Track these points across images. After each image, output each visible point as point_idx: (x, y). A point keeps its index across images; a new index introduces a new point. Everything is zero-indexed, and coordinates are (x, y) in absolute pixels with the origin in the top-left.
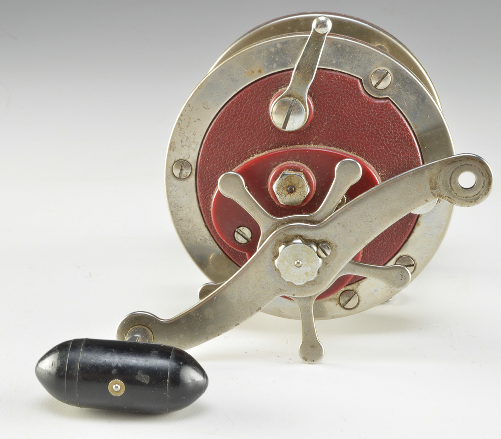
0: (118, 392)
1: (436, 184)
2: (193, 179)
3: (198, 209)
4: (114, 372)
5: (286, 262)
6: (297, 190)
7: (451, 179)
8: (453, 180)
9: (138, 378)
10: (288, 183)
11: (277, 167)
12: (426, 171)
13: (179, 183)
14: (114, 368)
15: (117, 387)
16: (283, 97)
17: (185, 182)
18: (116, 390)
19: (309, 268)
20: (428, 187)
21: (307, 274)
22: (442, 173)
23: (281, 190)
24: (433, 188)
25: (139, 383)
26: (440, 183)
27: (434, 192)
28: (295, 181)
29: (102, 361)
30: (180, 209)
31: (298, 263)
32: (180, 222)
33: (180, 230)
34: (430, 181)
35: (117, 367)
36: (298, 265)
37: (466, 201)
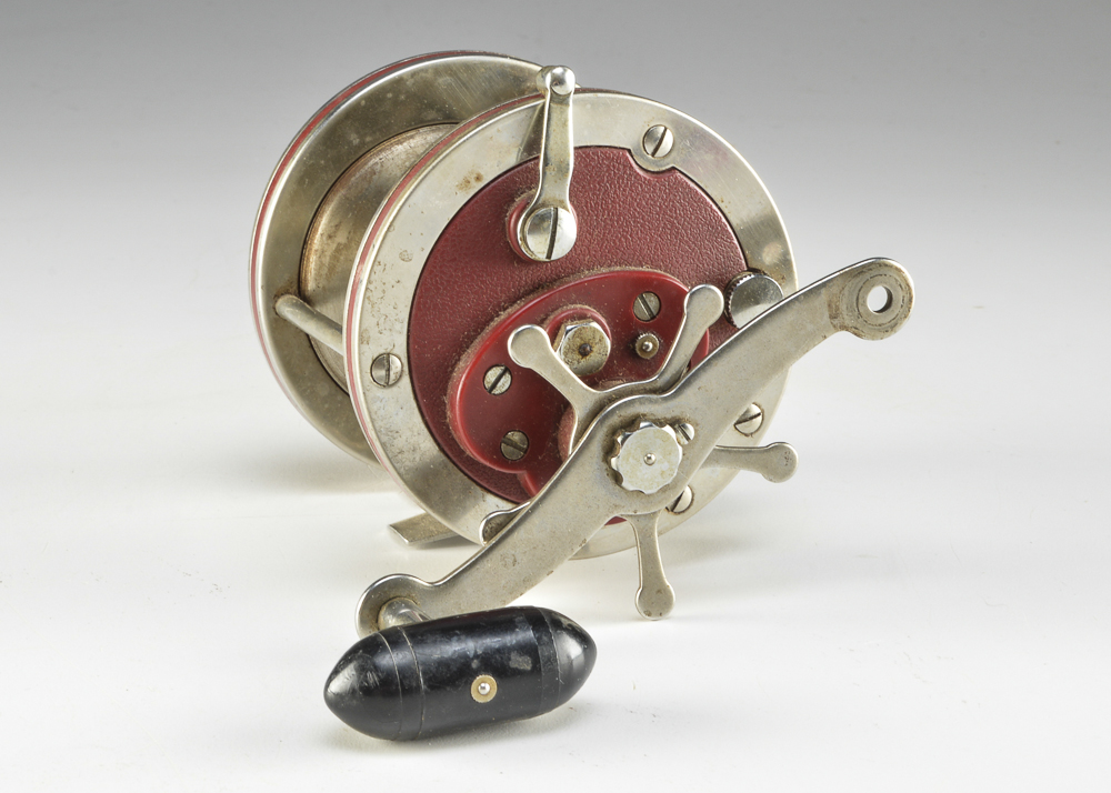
0: (487, 695)
1: (837, 308)
2: (406, 380)
3: (423, 426)
4: (475, 664)
5: (631, 460)
6: (594, 349)
7: (857, 299)
8: (860, 301)
9: (513, 664)
10: (578, 342)
11: (548, 322)
12: (823, 291)
13: (387, 393)
14: (473, 659)
15: (485, 688)
16: (532, 211)
17: (395, 389)
18: (482, 692)
19: (666, 464)
20: (827, 314)
21: (662, 473)
22: (846, 292)
23: (569, 355)
24: (833, 317)
25: (517, 673)
26: (843, 307)
27: (836, 322)
28: (588, 335)
29: (450, 654)
30: (396, 435)
31: (650, 458)
32: (400, 456)
33: (402, 470)
34: (829, 306)
35: (476, 656)
36: (650, 462)
37: (879, 331)
